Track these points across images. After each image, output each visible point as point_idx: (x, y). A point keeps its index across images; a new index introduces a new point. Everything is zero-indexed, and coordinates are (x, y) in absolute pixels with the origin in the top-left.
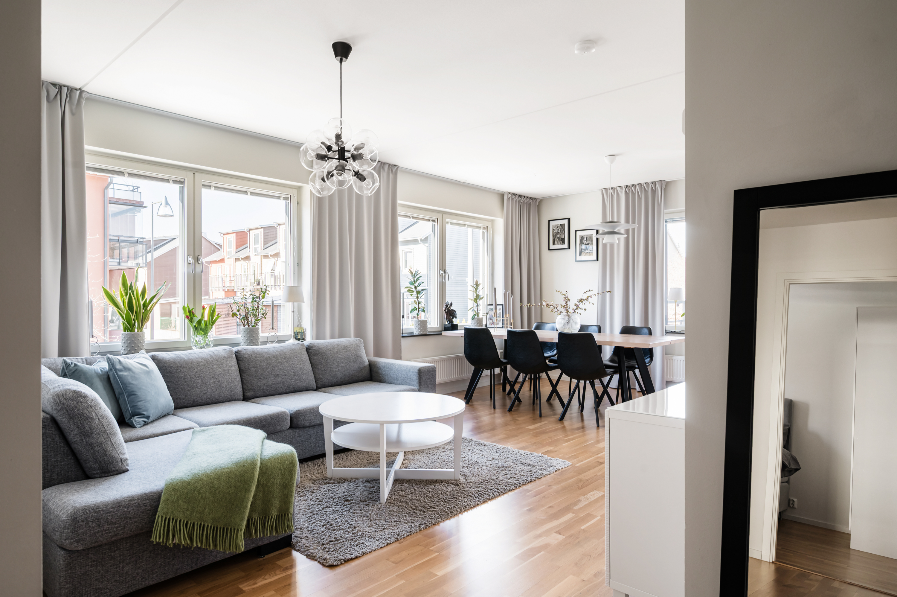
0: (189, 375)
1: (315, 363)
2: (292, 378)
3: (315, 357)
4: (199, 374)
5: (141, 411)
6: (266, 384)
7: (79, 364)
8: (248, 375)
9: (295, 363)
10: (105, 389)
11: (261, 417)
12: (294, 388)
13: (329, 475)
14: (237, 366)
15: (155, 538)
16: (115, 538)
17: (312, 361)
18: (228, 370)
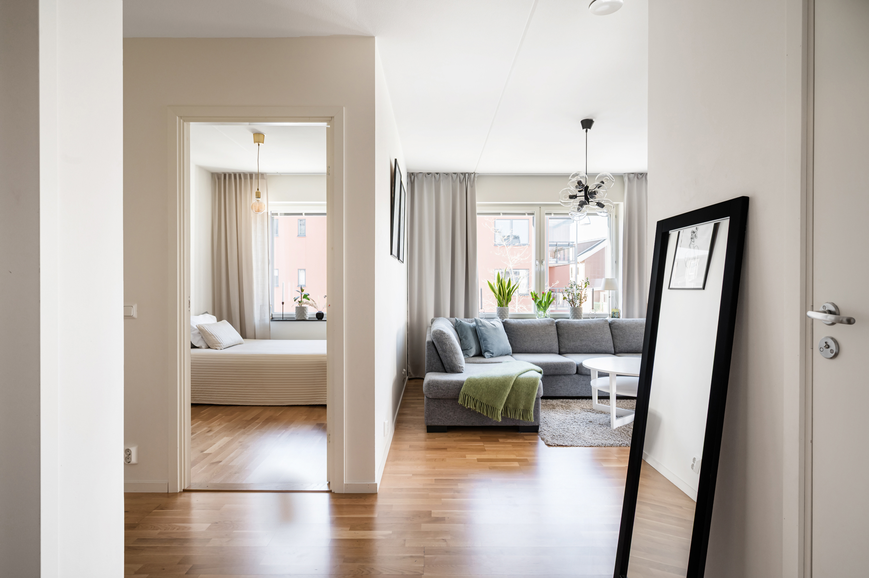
0: (524, 334)
1: (615, 335)
2: (594, 343)
3: (616, 331)
4: (530, 334)
5: (489, 349)
6: (574, 345)
7: (462, 321)
8: (562, 338)
9: (597, 333)
10: (473, 335)
11: (555, 363)
12: (595, 350)
13: (594, 408)
14: (556, 331)
15: (460, 402)
16: (444, 397)
17: (613, 333)
18: (549, 333)
